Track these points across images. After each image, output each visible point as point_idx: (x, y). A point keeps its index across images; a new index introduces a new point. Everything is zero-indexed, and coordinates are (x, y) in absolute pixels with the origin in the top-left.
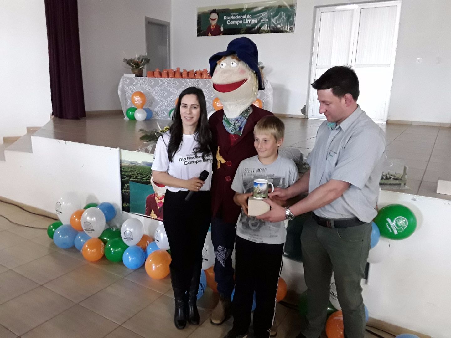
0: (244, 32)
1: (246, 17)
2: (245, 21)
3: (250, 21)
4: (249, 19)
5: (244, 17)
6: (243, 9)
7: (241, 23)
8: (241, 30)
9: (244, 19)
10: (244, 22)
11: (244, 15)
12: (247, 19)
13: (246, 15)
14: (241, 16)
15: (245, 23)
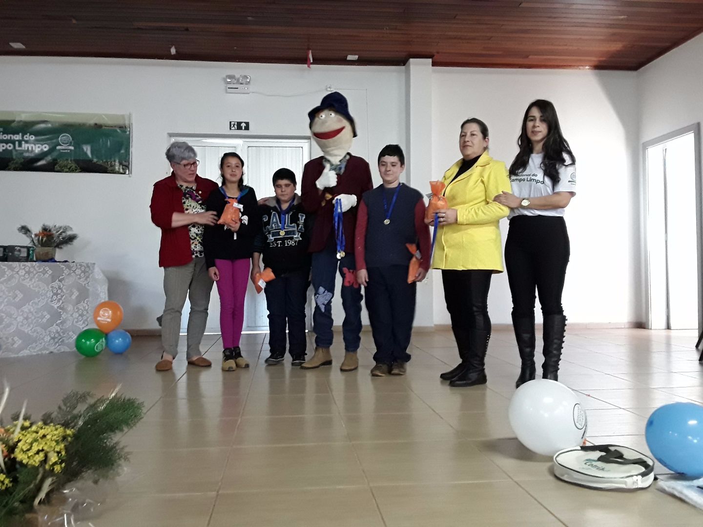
0: (17, 165)
1: (21, 139)
2: (20, 145)
3: (32, 148)
4: (27, 142)
5: (18, 137)
6: (14, 121)
7: (10, 148)
8: (10, 161)
9: (17, 140)
10: (17, 148)
11: (18, 134)
12: (23, 142)
13: (20, 134)
14: (9, 136)
15: (20, 149)
